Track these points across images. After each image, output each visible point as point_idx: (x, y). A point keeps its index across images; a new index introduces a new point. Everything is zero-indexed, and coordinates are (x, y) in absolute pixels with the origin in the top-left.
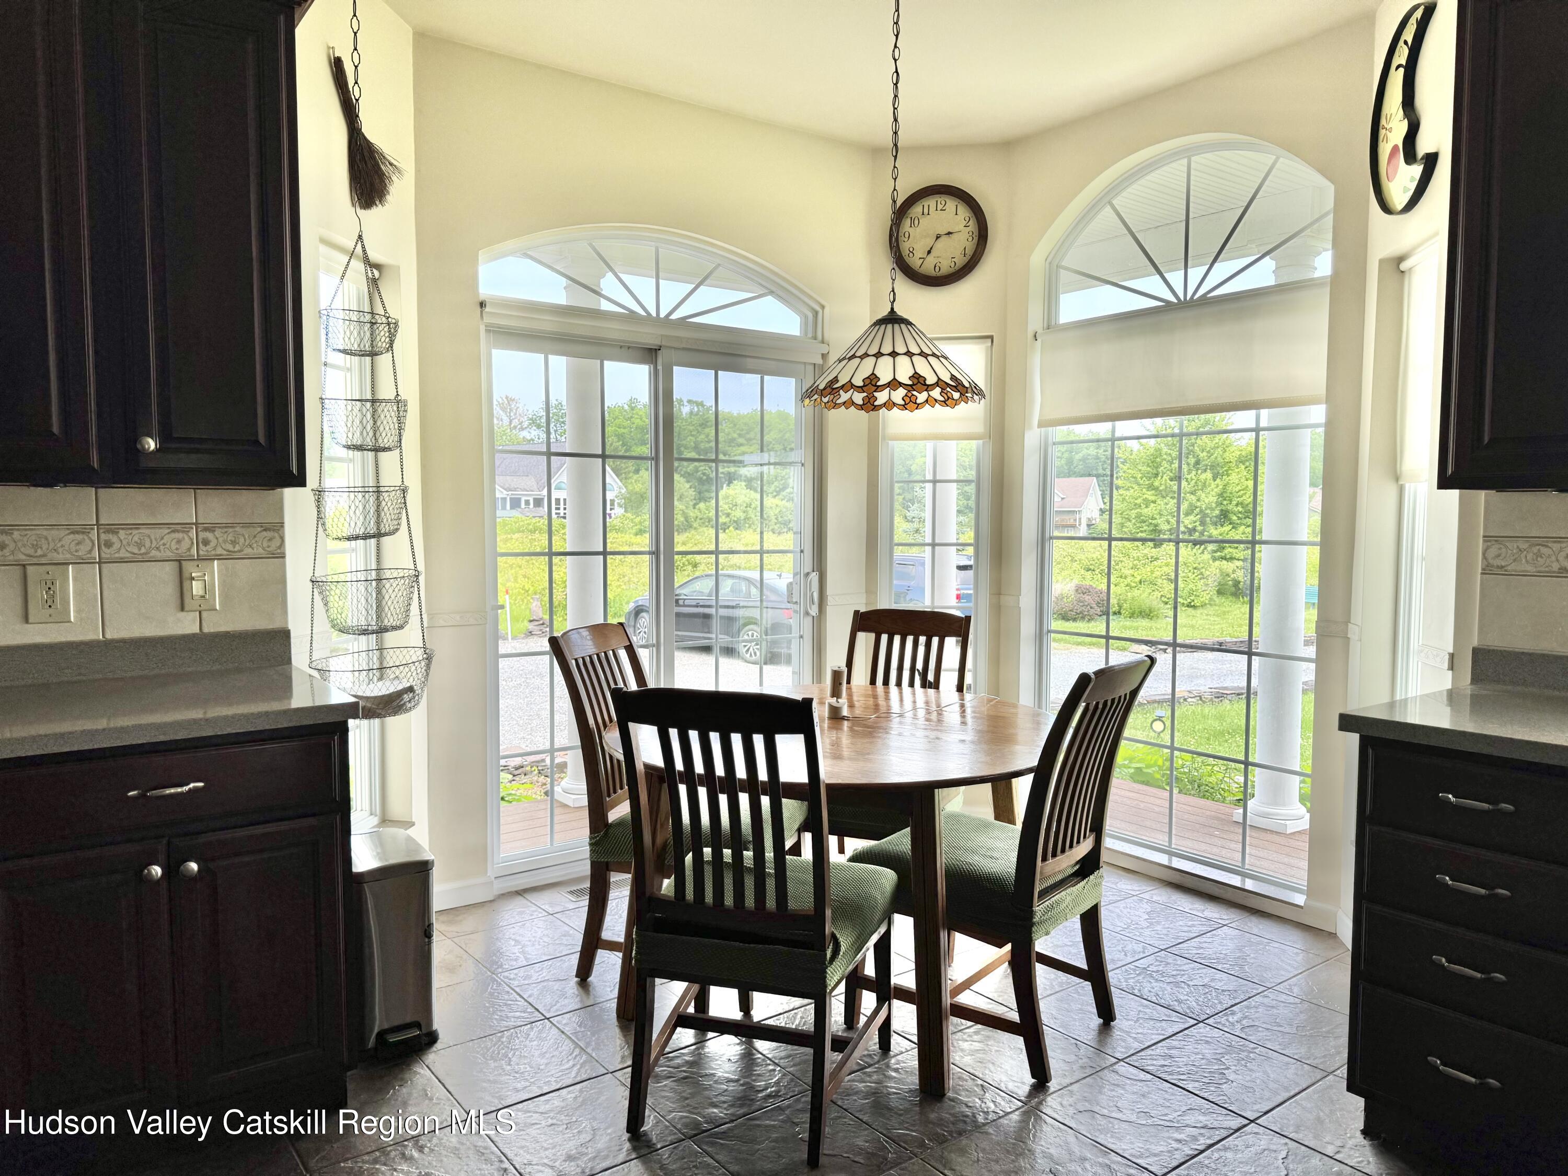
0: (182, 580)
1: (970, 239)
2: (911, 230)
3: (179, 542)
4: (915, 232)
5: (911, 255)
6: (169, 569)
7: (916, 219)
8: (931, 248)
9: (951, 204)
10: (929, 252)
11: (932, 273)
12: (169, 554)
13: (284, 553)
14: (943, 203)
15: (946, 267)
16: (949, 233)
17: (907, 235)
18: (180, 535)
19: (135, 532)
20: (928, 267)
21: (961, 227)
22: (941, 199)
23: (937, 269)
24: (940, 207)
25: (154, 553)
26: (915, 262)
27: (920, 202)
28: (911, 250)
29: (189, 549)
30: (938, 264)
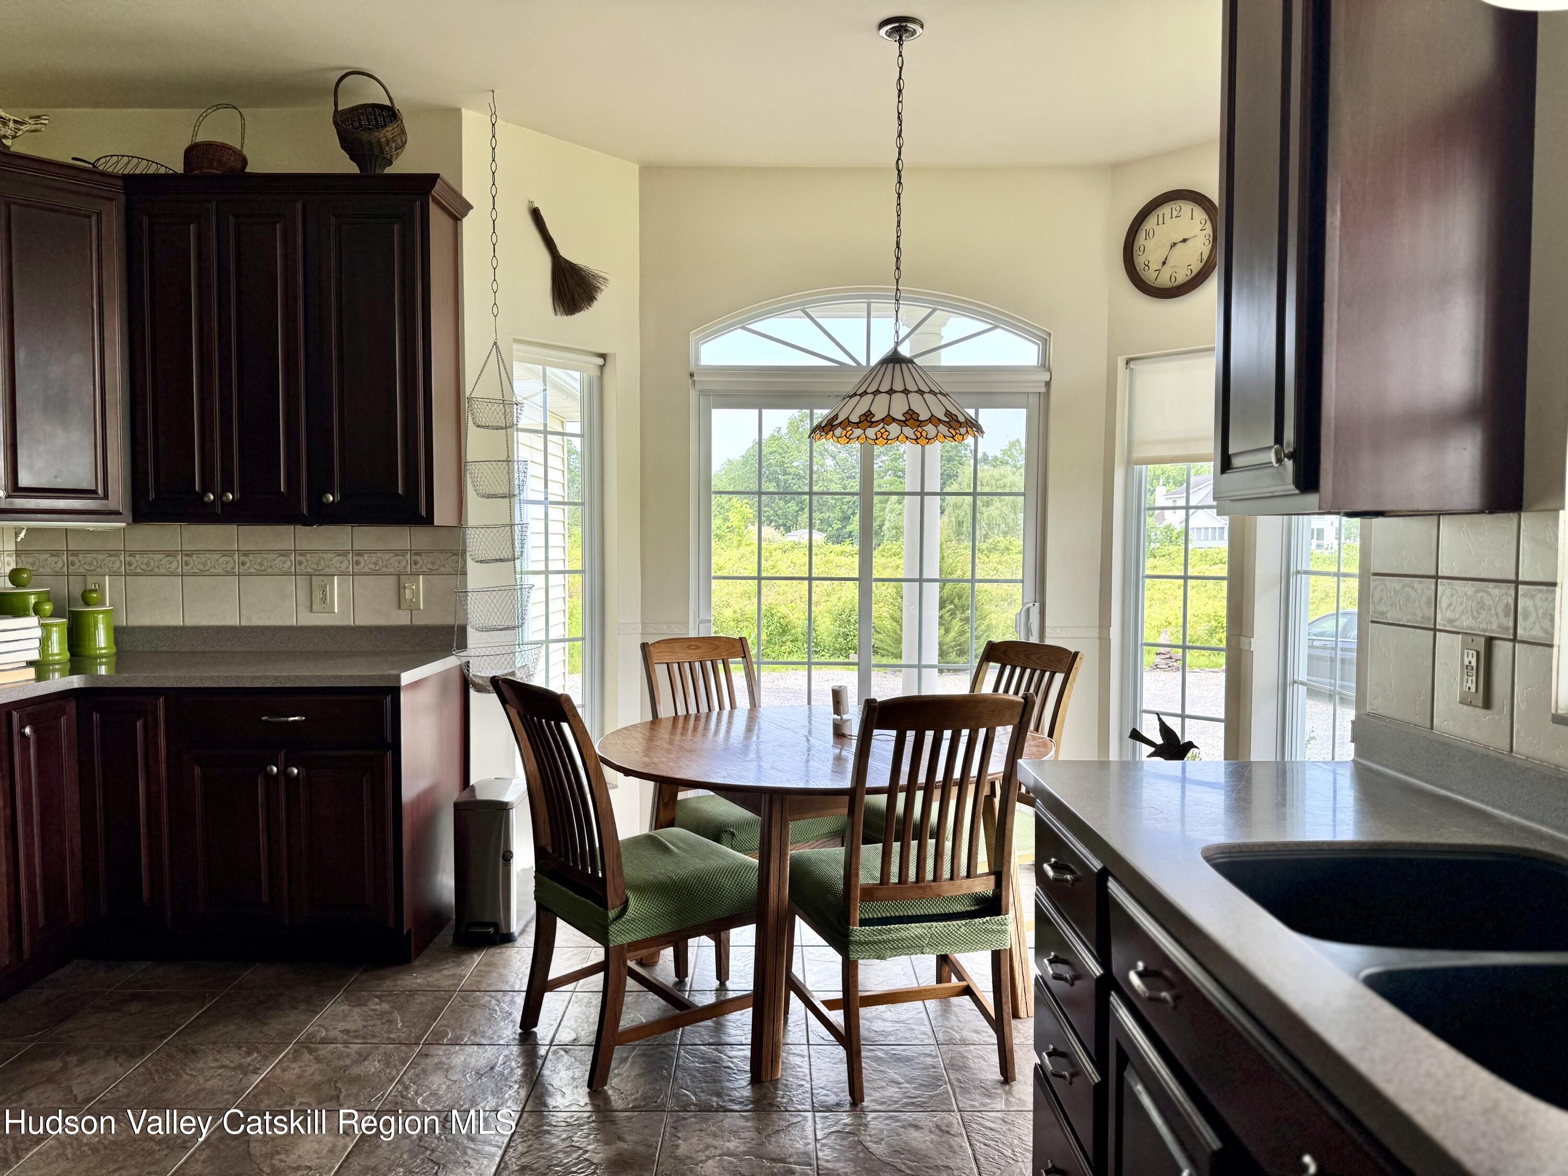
0: (400, 589)
1: (1207, 242)
2: (1145, 243)
3: (399, 562)
4: (1150, 244)
5: (1147, 268)
6: (392, 580)
7: (1151, 231)
8: (1166, 259)
9: (1186, 208)
10: (1164, 263)
11: (1169, 285)
12: (392, 570)
13: (466, 572)
14: (1178, 209)
15: (1182, 277)
16: (1184, 241)
17: (1142, 249)
18: (400, 558)
19: (373, 555)
20: (1164, 280)
21: (1197, 231)
22: (1175, 205)
23: (1173, 279)
24: (1175, 213)
25: (385, 569)
26: (1149, 275)
27: (1154, 212)
28: (1146, 263)
29: (405, 567)
30: (1174, 274)
